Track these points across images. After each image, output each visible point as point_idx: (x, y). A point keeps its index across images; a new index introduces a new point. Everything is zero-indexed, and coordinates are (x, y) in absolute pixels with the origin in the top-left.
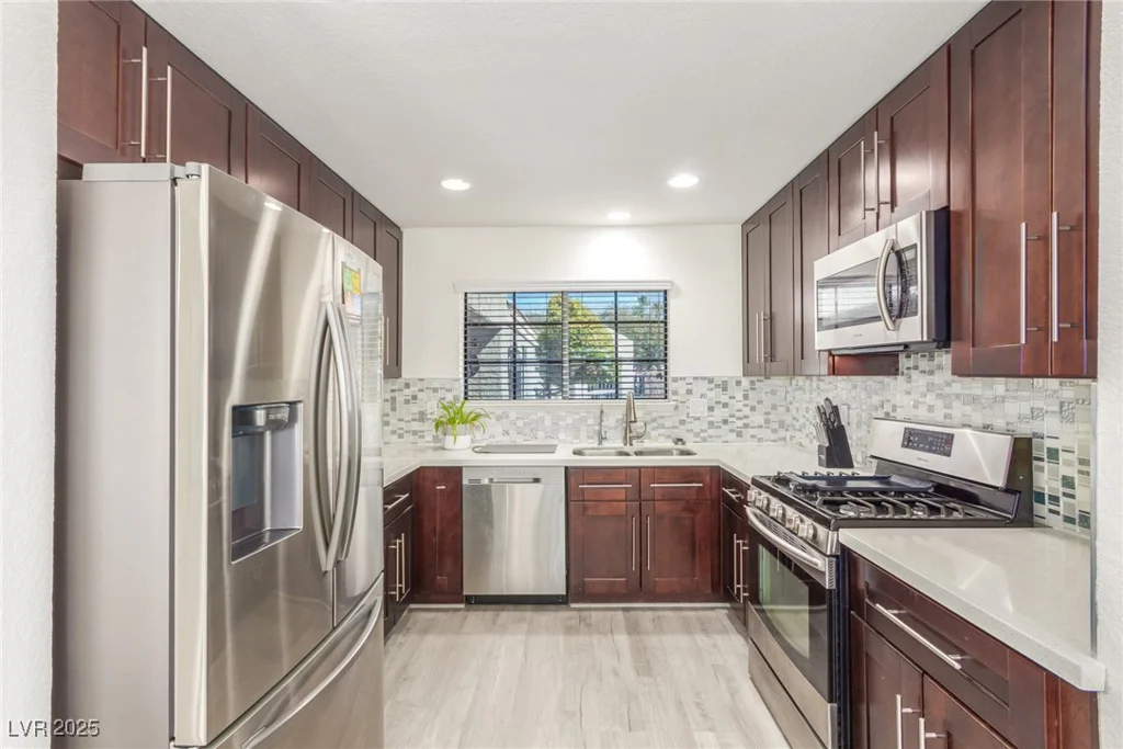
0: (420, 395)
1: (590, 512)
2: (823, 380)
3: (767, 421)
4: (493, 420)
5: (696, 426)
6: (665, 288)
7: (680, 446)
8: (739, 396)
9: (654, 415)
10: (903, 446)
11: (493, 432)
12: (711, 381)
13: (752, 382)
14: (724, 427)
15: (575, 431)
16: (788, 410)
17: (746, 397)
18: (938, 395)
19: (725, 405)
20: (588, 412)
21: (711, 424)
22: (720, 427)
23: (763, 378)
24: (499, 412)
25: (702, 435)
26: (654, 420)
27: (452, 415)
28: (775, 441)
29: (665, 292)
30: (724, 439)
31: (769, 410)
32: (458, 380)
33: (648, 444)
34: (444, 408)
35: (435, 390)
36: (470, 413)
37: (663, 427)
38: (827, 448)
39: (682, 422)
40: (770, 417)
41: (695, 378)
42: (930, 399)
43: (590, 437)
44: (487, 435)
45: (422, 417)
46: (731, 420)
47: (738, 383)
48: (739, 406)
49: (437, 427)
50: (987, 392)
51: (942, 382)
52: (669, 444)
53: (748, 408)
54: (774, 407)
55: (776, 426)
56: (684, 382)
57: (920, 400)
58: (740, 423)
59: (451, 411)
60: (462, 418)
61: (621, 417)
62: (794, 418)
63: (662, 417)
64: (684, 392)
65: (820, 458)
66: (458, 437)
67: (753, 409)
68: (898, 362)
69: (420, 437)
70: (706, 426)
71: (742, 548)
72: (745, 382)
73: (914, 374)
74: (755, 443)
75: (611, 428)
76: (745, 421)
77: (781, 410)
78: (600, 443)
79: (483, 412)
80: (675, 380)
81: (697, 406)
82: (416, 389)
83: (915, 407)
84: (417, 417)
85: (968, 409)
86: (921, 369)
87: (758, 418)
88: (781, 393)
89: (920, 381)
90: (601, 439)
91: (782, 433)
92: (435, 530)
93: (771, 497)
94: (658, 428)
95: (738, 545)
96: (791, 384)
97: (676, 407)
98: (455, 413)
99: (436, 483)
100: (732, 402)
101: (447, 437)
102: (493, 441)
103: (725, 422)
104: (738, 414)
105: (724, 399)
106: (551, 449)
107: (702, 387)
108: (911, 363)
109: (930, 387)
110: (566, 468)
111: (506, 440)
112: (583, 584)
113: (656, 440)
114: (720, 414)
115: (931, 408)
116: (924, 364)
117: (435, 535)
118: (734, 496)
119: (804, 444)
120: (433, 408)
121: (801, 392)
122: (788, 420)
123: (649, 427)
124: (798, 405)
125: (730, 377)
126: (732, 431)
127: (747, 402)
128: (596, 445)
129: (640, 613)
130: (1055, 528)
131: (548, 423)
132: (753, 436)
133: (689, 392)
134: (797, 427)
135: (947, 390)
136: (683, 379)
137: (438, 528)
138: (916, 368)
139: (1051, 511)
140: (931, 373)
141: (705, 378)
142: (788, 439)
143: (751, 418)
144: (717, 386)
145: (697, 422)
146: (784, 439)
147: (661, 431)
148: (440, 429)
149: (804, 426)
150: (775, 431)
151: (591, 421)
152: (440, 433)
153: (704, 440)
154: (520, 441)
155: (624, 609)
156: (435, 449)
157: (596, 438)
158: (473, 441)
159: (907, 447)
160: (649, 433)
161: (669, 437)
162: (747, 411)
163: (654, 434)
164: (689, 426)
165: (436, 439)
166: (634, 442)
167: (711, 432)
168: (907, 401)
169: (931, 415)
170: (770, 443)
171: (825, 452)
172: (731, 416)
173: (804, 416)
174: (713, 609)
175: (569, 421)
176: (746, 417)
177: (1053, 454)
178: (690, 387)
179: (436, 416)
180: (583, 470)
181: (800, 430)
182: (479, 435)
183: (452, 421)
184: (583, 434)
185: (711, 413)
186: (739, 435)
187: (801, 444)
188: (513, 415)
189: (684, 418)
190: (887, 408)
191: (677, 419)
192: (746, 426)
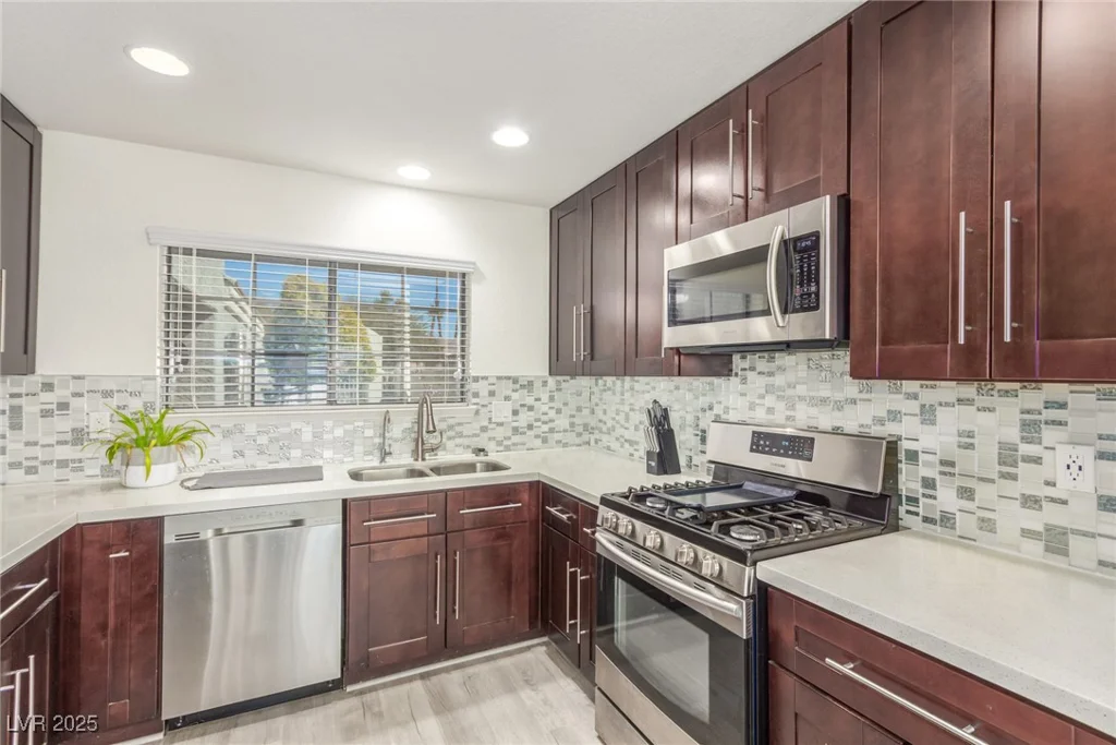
0: (75, 403)
1: (378, 558)
2: (637, 381)
3: (572, 425)
4: (219, 437)
5: (500, 433)
6: (464, 270)
7: (482, 458)
8: (545, 397)
9: (451, 421)
10: (752, 450)
11: (219, 454)
12: (515, 381)
13: (558, 382)
14: (529, 433)
15: (347, 445)
16: (593, 412)
17: (552, 399)
18: (778, 397)
19: (531, 408)
20: (365, 421)
21: (516, 430)
22: (525, 433)
23: (568, 378)
24: (228, 425)
25: (505, 443)
26: (451, 427)
27: (143, 433)
28: (580, 445)
29: (464, 275)
30: (528, 445)
31: (574, 413)
32: (154, 378)
33: (443, 458)
34: (127, 421)
35: (107, 394)
36: (176, 430)
37: (460, 435)
38: (659, 454)
39: (484, 429)
40: (574, 420)
41: (499, 378)
42: (770, 401)
43: (367, 453)
44: (206, 459)
45: (79, 437)
46: (536, 424)
47: (545, 383)
48: (545, 408)
49: (111, 453)
50: (836, 394)
51: (783, 384)
52: (469, 457)
53: (554, 411)
54: (579, 409)
55: (580, 429)
56: (485, 382)
57: (757, 401)
58: (545, 428)
59: (140, 426)
60: (161, 434)
61: (410, 425)
62: (600, 421)
63: (459, 424)
64: (486, 394)
65: (648, 465)
66: (153, 467)
67: (559, 411)
68: (731, 363)
69: (75, 470)
70: (509, 433)
71: (580, 578)
72: (551, 381)
73: (751, 375)
74: (559, 450)
75: (396, 440)
76: (551, 425)
77: (586, 412)
78: (383, 460)
79: (198, 426)
80: (476, 379)
81: (501, 410)
82: (67, 393)
83: (750, 409)
84: (69, 437)
85: (814, 411)
86: (758, 370)
87: (562, 422)
88: (586, 394)
89: (756, 382)
90: (385, 454)
91: (586, 437)
92: (103, 627)
93: (634, 520)
94: (454, 438)
95: (573, 575)
96: (597, 385)
97: (477, 412)
98: (147, 430)
99: (108, 548)
100: (537, 404)
101: (131, 468)
102: (217, 468)
103: (530, 427)
104: (545, 418)
105: (530, 401)
106: (314, 474)
107: (505, 388)
108: (746, 364)
109: (769, 389)
110: (345, 501)
111: (239, 465)
112: (368, 656)
113: (453, 452)
114: (525, 418)
115: (770, 410)
116: (762, 365)
117: (105, 636)
118: (564, 517)
119: (613, 447)
120: (101, 420)
121: (609, 392)
122: (593, 423)
123: (444, 436)
124: (605, 407)
125: (536, 377)
126: (537, 436)
127: (552, 405)
128: (376, 463)
129: (444, 676)
130: (914, 529)
131: (307, 436)
132: (559, 442)
133: (492, 394)
134: (604, 429)
135: (790, 392)
136: (485, 378)
137: (111, 623)
138: (752, 369)
139: (908, 512)
140: (771, 374)
141: (509, 378)
142: (592, 443)
143: (556, 422)
144: (522, 387)
145: (500, 429)
146: (588, 443)
147: (458, 441)
148: (118, 454)
149: (613, 428)
150: (579, 435)
151: (369, 433)
152: (117, 462)
153: (508, 448)
154: (262, 464)
155: (423, 676)
156: (107, 488)
157: (377, 453)
158: (180, 471)
159: (757, 451)
160: (445, 445)
161: (468, 447)
162: (552, 414)
163: (450, 444)
164: (490, 434)
165: (107, 471)
166: (427, 456)
167: (516, 439)
168: (741, 403)
169: (771, 417)
170: (574, 448)
171: (656, 458)
172: (537, 420)
173: (614, 419)
174: (529, 648)
175: (339, 432)
176: (552, 421)
177: (913, 456)
178: (492, 387)
179: (108, 436)
180: (368, 501)
181: (609, 434)
182: (190, 461)
183: (142, 443)
184: (359, 449)
185: (515, 418)
186: (545, 441)
187: (608, 448)
188: (251, 429)
189: (485, 423)
190: (718, 410)
191: (476, 426)
192: (552, 430)
